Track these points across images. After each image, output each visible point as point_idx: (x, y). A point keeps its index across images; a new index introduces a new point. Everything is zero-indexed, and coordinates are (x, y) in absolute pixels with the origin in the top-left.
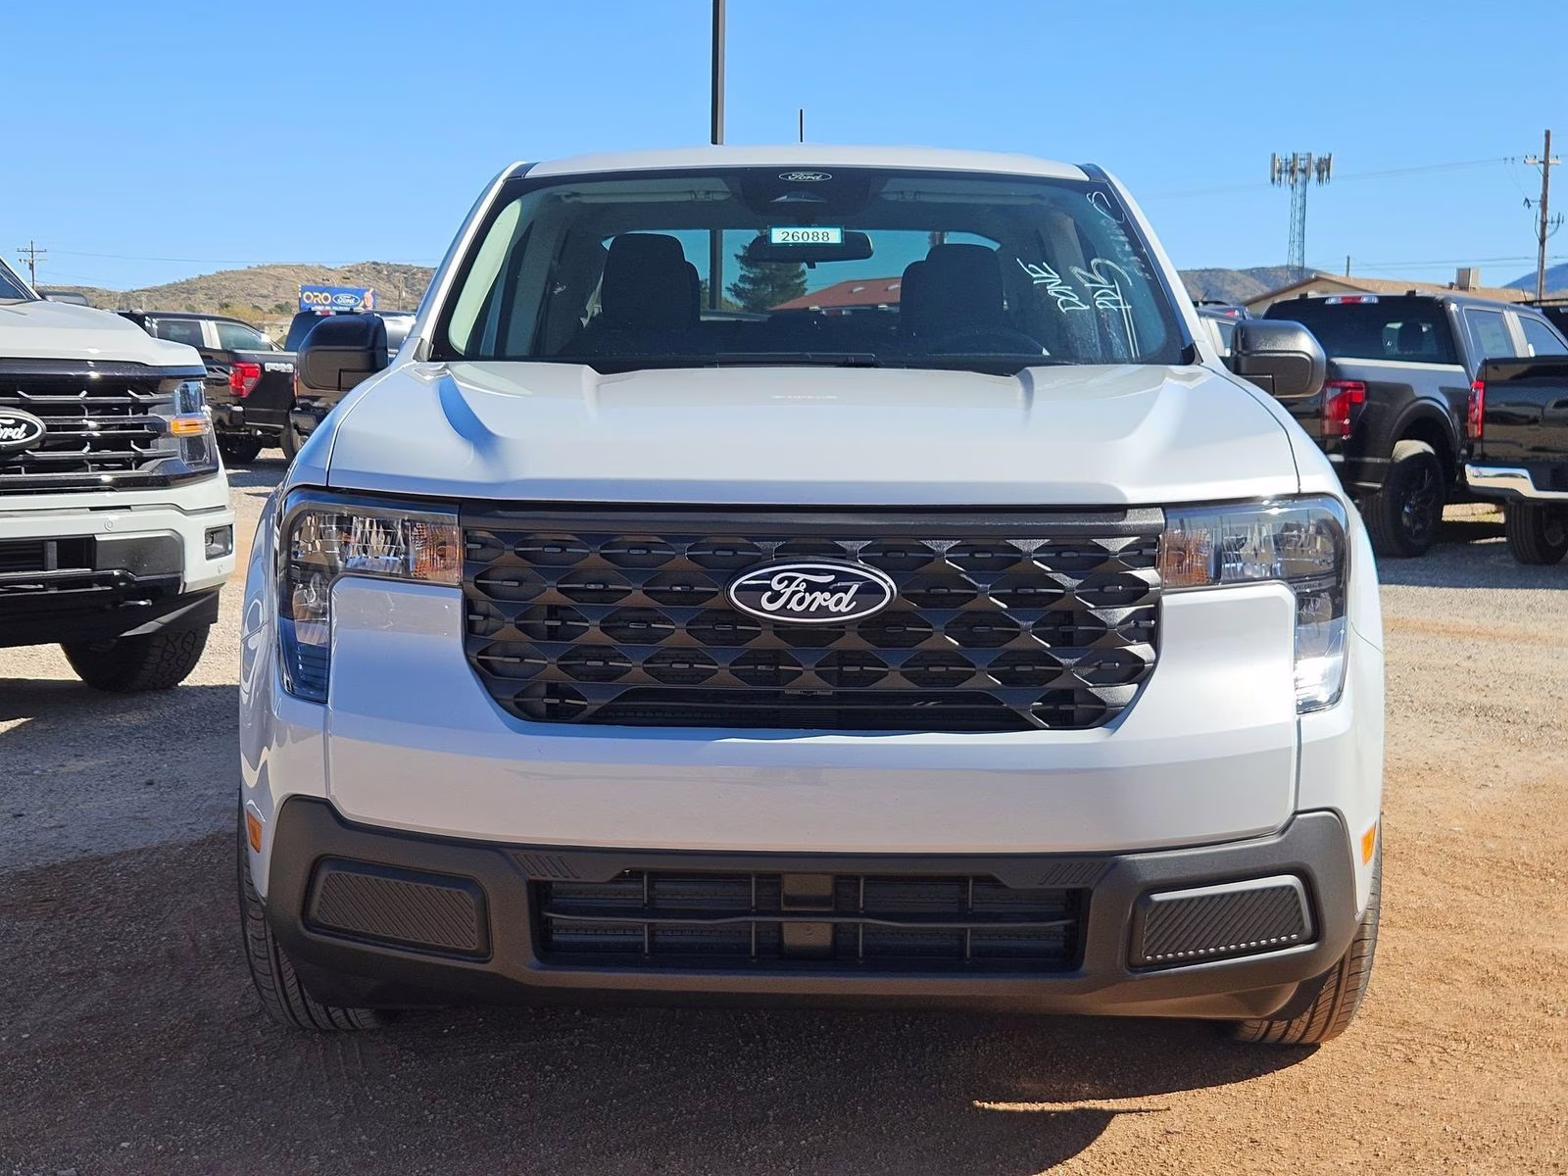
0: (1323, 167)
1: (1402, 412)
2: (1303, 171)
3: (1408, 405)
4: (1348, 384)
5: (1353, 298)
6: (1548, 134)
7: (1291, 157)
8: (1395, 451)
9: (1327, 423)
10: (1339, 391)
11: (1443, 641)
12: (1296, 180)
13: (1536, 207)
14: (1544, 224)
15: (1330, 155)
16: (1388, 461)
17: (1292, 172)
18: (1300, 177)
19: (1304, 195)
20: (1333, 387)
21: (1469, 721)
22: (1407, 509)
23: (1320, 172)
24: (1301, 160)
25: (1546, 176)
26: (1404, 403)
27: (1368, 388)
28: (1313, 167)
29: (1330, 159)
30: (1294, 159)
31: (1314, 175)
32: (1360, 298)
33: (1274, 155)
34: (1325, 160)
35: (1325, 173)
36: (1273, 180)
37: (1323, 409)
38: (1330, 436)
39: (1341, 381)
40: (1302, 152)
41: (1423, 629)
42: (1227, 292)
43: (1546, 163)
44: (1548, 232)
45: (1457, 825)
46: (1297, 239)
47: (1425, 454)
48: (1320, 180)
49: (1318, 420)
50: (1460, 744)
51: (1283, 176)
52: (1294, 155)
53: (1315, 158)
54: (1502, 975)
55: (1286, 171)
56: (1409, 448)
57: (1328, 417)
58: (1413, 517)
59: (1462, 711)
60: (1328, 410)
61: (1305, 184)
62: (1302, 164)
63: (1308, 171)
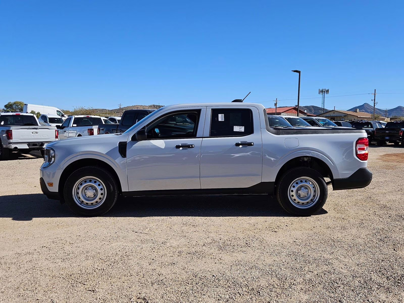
0: (328, 91)
2: (324, 92)
6: (375, 90)
7: (322, 89)
13: (373, 101)
14: (375, 104)
15: (329, 89)
19: (324, 96)
23: (327, 92)
24: (324, 90)
25: (375, 96)
31: (326, 92)
33: (319, 89)
36: (319, 93)
40: (324, 88)
43: (375, 94)
44: (375, 105)
48: (327, 93)
51: (321, 93)
53: (326, 90)
61: (324, 94)
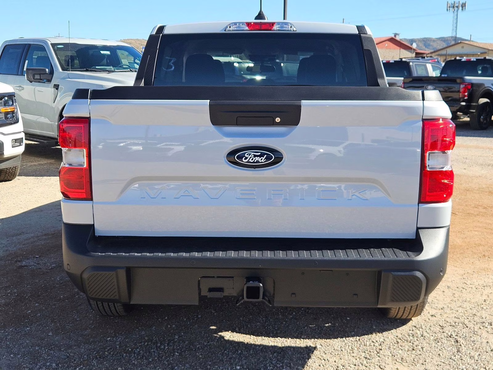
0: (464, 5)
1: (481, 90)
2: (457, 7)
3: (483, 89)
4: (467, 84)
5: (469, 59)
7: (453, 3)
8: (479, 101)
9: (461, 94)
10: (464, 86)
11: (487, 150)
12: (455, 10)
15: (466, 2)
16: (477, 104)
17: (453, 7)
18: (456, 9)
19: (457, 15)
20: (463, 84)
21: (490, 167)
22: (482, 117)
23: (462, 7)
24: (456, 3)
26: (482, 88)
27: (472, 85)
28: (460, 5)
29: (466, 3)
30: (454, 3)
31: (460, 8)
32: (471, 59)
33: (448, 2)
34: (464, 3)
35: (464, 7)
36: (447, 10)
37: (460, 90)
38: (462, 98)
39: (465, 83)
41: (483, 148)
42: (432, 45)
45: (484, 186)
46: (455, 28)
47: (487, 102)
48: (462, 10)
49: (458, 93)
50: (487, 172)
51: (451, 8)
52: (454, 2)
53: (461, 3)
54: (488, 208)
55: (452, 7)
56: (483, 101)
57: (461, 92)
58: (484, 119)
59: (489, 165)
60: (461, 90)
61: (457, 11)
62: (457, 5)
63: (458, 7)
